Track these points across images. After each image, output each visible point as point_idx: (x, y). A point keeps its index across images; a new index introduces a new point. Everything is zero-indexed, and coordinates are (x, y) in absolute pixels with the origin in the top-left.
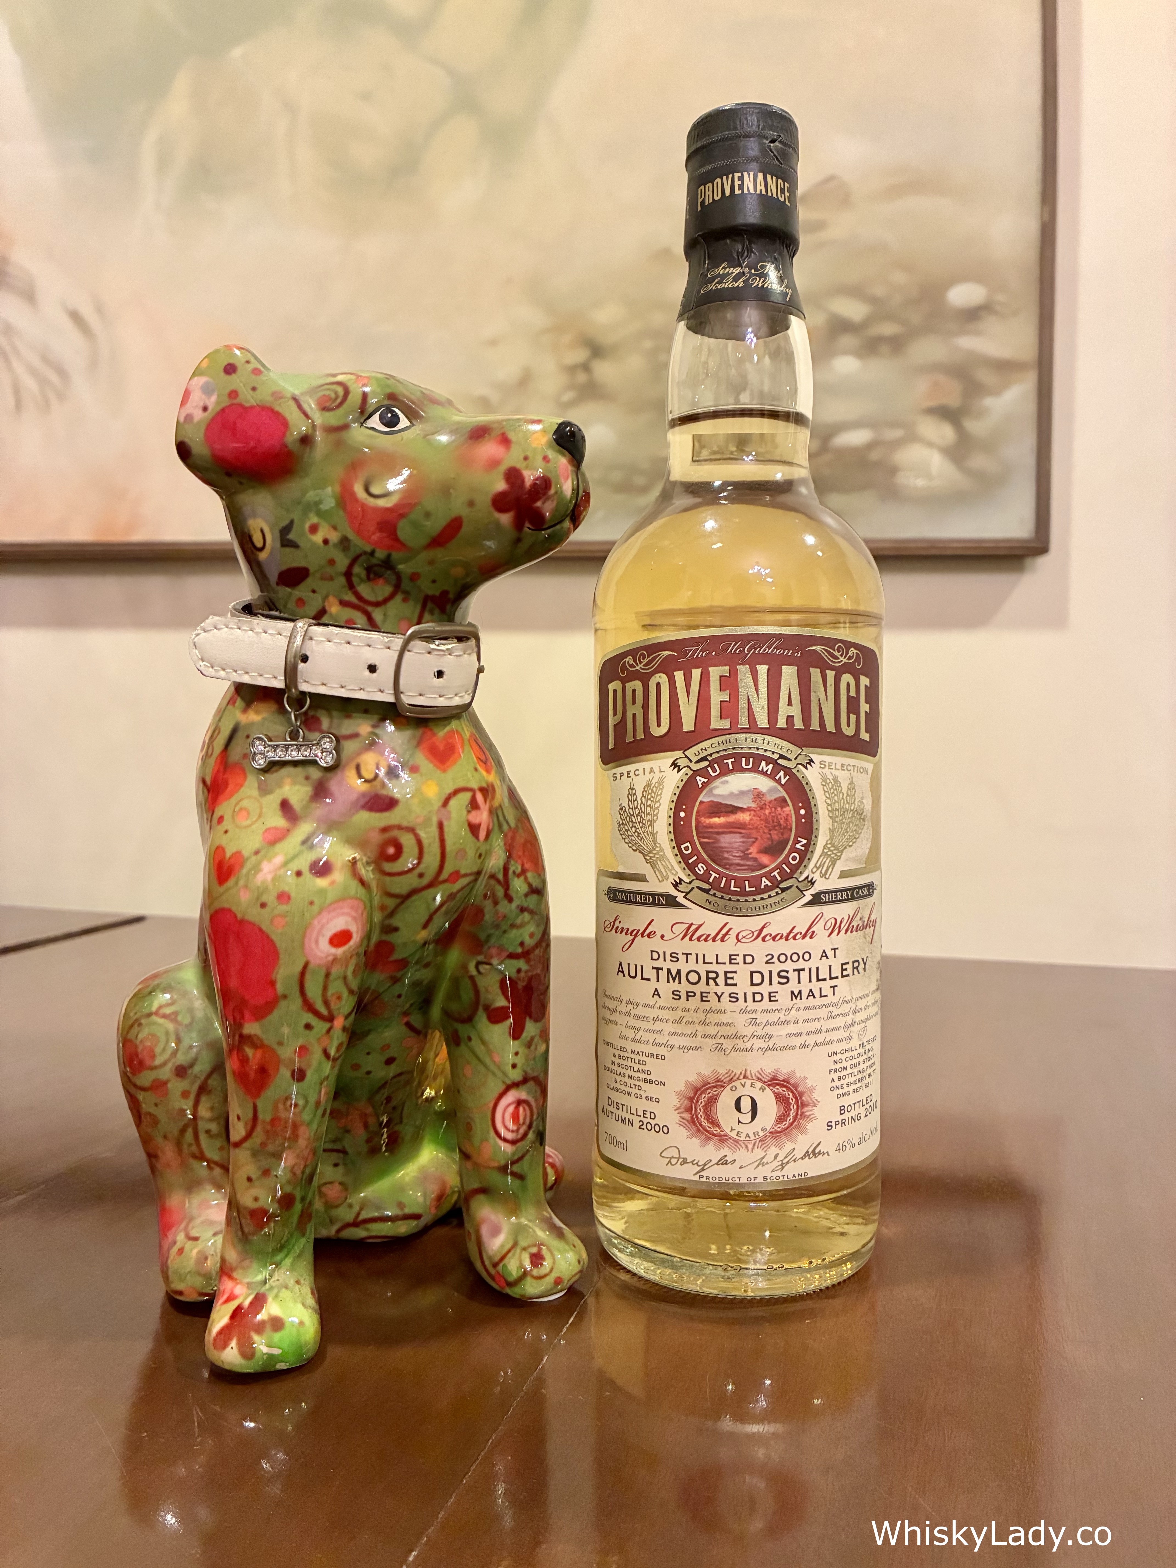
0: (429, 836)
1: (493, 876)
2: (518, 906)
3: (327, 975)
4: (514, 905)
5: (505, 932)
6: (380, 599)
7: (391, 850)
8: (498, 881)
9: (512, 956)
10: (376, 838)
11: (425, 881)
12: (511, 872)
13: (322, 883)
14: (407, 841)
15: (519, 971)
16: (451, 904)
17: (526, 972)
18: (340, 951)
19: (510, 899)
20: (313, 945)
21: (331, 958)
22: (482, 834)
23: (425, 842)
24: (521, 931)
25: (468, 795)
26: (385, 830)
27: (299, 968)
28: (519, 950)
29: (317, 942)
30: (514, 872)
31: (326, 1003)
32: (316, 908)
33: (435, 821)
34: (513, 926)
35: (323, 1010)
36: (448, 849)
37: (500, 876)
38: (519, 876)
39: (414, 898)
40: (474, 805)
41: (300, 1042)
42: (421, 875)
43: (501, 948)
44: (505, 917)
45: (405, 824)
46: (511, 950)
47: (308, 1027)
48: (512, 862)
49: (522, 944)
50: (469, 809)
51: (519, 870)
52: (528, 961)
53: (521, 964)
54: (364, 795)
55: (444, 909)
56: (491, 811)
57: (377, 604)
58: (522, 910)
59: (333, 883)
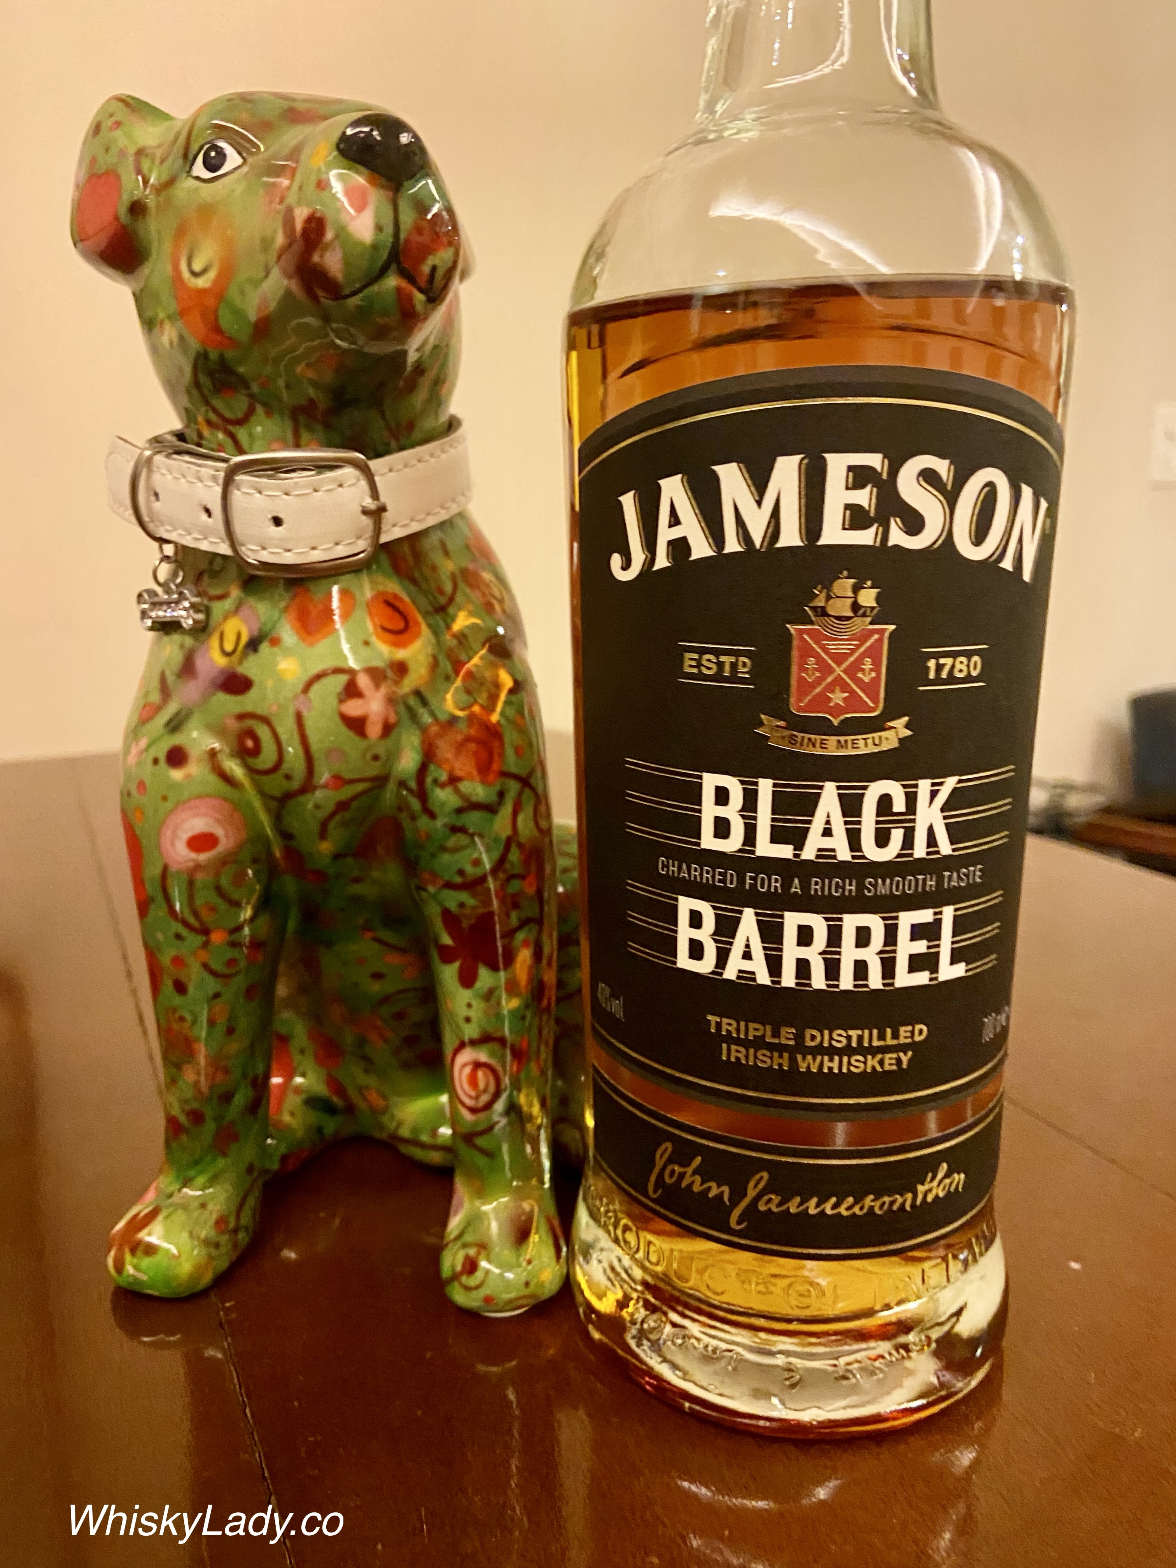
0: (286, 728)
1: (402, 784)
2: (445, 825)
3: (191, 883)
4: (439, 823)
5: (433, 855)
6: (240, 415)
7: (250, 743)
8: (409, 790)
9: (449, 885)
10: (233, 725)
11: (296, 785)
12: (429, 780)
13: (176, 775)
14: (263, 732)
15: (462, 905)
16: (347, 815)
17: (474, 908)
18: (203, 857)
19: (432, 815)
20: (169, 846)
21: (191, 864)
22: (374, 730)
23: (283, 737)
24: (458, 856)
25: (343, 679)
26: (241, 717)
27: (158, 871)
28: (458, 880)
29: (173, 844)
30: (435, 781)
31: (196, 914)
32: (169, 805)
33: (291, 711)
34: (443, 849)
35: (192, 920)
36: (315, 747)
37: (413, 784)
38: (442, 786)
39: (291, 804)
40: (351, 691)
41: (173, 953)
42: (288, 777)
43: (434, 876)
44: (428, 836)
45: (259, 711)
46: (447, 877)
47: (178, 937)
48: (432, 767)
49: (461, 872)
50: (343, 696)
51: (444, 777)
52: (474, 896)
53: (464, 896)
54: (222, 671)
55: (338, 818)
56: (391, 700)
57: (240, 422)
58: (455, 829)
59: (188, 776)
